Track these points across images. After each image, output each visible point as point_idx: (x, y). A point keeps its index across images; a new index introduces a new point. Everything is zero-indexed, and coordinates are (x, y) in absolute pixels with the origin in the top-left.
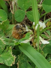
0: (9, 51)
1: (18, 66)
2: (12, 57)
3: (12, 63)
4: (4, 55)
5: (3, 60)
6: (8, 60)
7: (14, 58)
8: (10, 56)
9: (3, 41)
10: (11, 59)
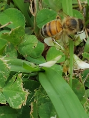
0: (18, 82)
1: (32, 109)
2: (22, 93)
3: (20, 103)
4: (9, 89)
5: (7, 97)
6: (15, 98)
7: (25, 94)
8: (18, 90)
9: (6, 64)
10: (21, 95)
